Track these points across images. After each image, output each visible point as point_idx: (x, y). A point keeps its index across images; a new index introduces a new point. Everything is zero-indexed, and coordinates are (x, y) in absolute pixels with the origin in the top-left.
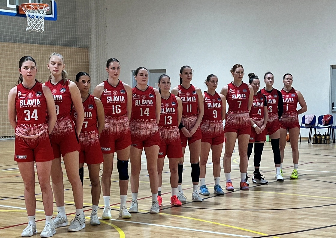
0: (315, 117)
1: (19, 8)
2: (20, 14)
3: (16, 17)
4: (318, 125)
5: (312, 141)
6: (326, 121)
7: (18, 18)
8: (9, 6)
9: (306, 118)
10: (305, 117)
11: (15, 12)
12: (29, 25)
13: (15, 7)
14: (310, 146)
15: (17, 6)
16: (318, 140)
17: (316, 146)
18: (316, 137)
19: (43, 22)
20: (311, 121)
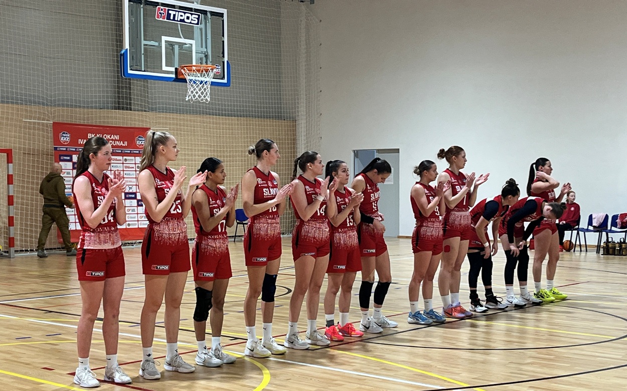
0: (607, 217)
1: (178, 71)
2: (179, 78)
3: (174, 83)
4: (611, 228)
5: (602, 251)
6: (622, 223)
7: (177, 83)
8: (164, 68)
9: (595, 218)
10: (593, 217)
11: (174, 76)
12: (190, 92)
13: (173, 69)
14: (599, 257)
15: (176, 69)
16: (609, 250)
17: (608, 259)
18: (607, 246)
19: (209, 88)
20: (602, 222)
